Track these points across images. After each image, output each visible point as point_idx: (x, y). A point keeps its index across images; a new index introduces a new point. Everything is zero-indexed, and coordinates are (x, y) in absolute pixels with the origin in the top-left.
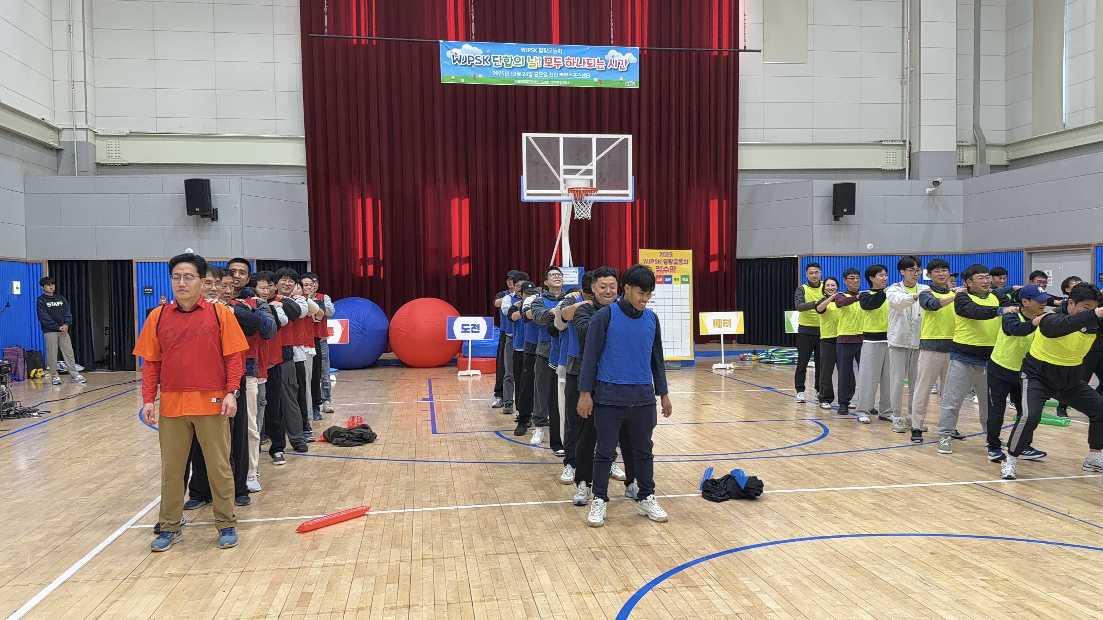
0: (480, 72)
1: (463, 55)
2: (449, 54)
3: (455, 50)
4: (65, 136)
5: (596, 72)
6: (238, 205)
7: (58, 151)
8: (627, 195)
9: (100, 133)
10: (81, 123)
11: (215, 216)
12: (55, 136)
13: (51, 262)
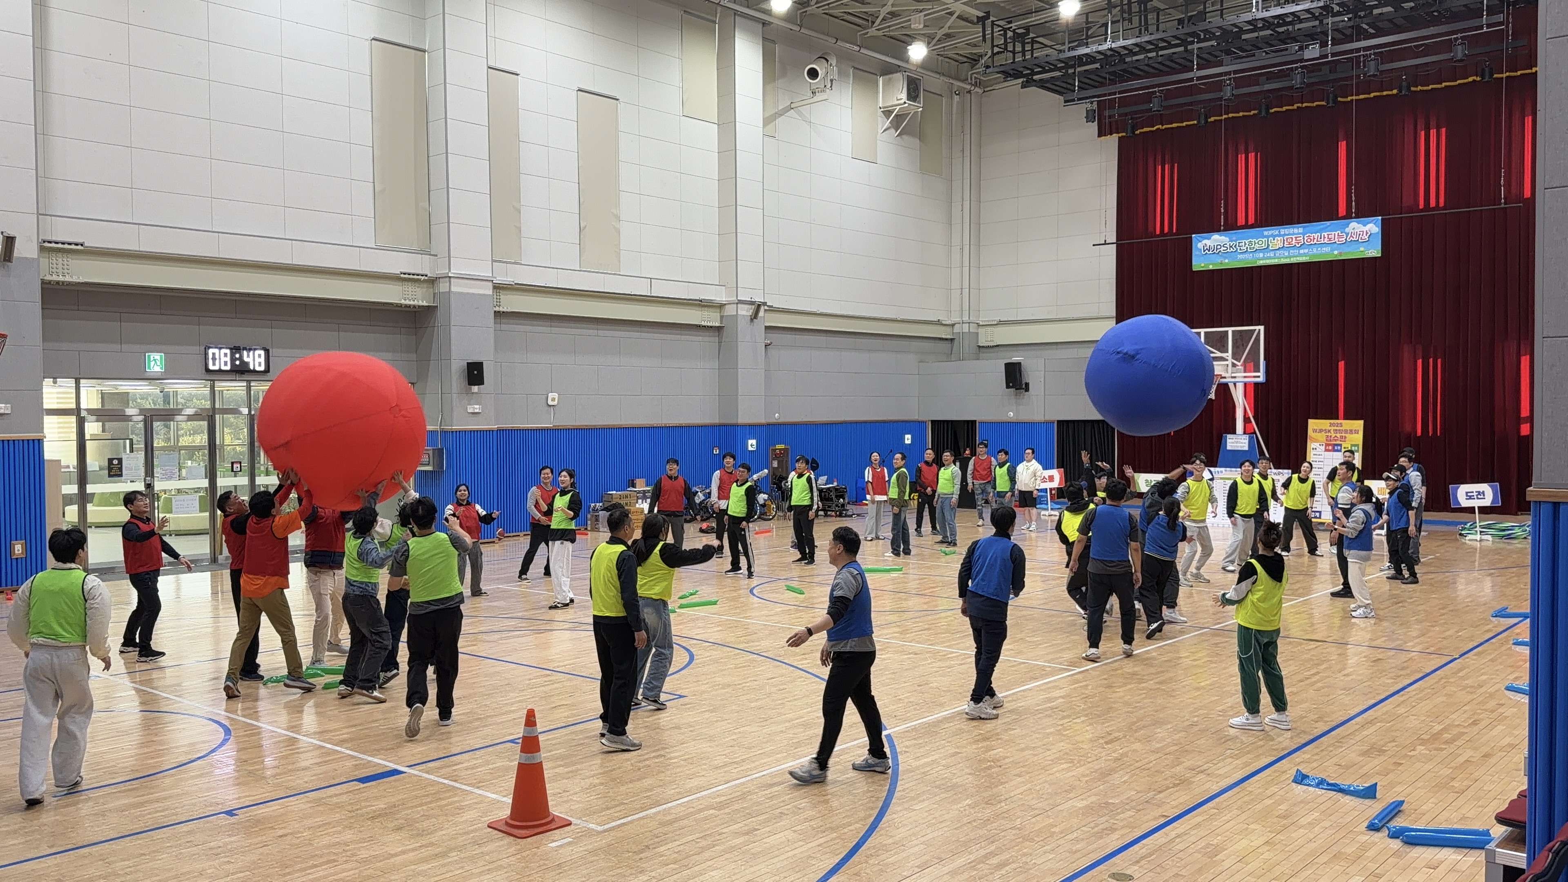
0: (1225, 258)
1: (1212, 245)
2: (1200, 245)
3: (1205, 242)
4: (957, 329)
5: (1335, 245)
6: (1042, 380)
7: (952, 340)
8: (1259, 377)
9: (981, 323)
10: (966, 319)
11: (1027, 389)
12: (949, 329)
13: (933, 422)
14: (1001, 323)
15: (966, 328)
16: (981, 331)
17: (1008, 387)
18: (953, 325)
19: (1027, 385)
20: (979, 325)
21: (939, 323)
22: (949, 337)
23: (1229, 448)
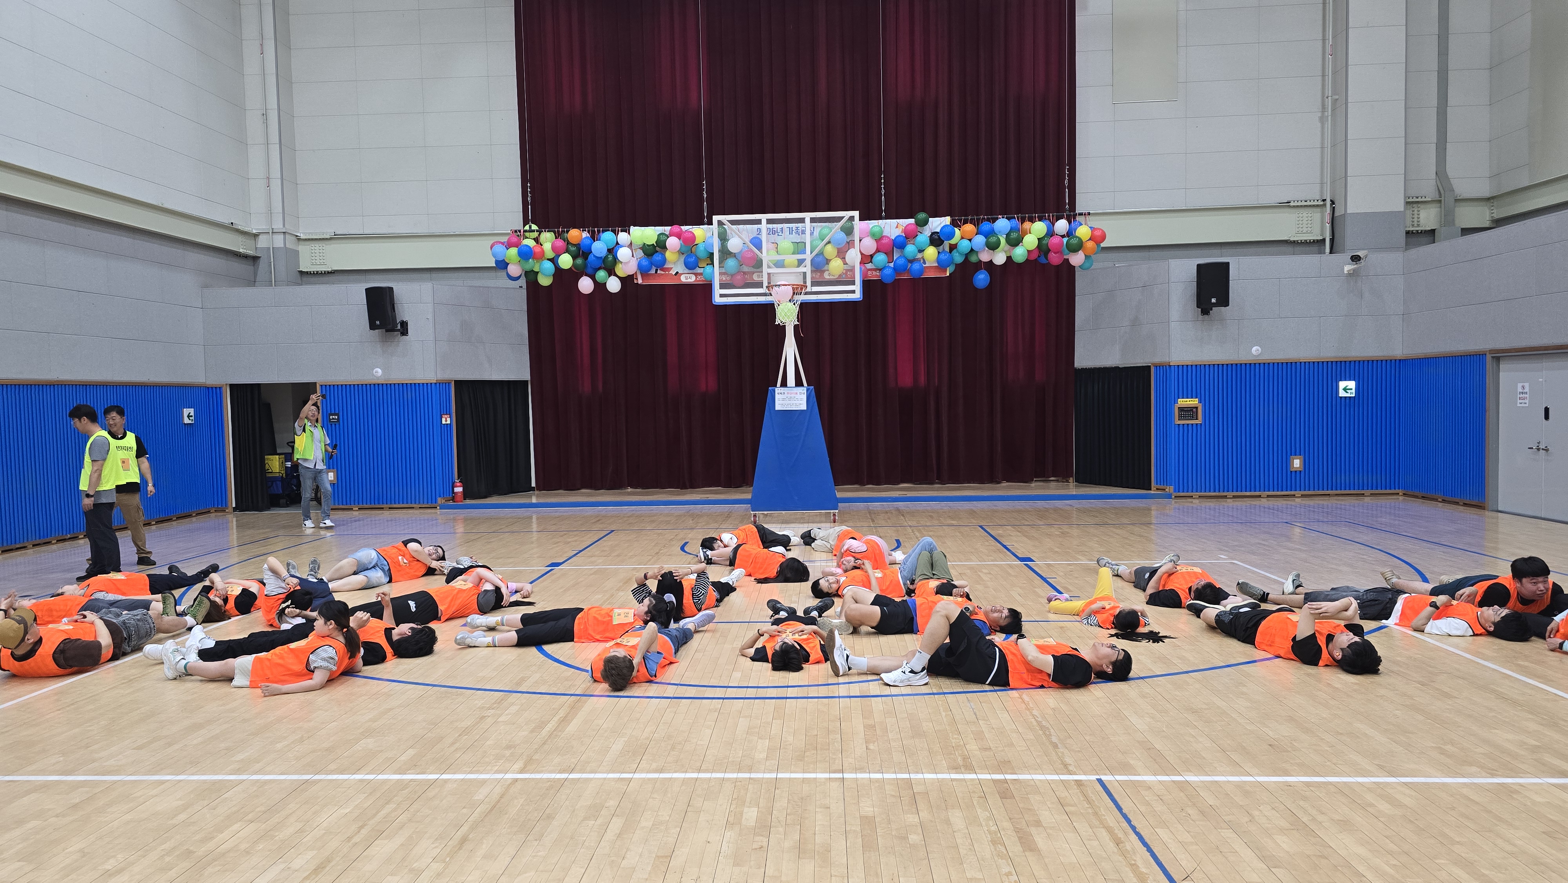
4: (263, 241)
6: (430, 316)
7: (255, 259)
8: (853, 292)
9: (303, 236)
10: (278, 226)
11: (404, 330)
12: (250, 242)
13: (232, 386)
14: (336, 238)
15: (279, 241)
16: (303, 249)
17: (373, 327)
18: (256, 236)
19: (404, 325)
20: (299, 239)
21: (231, 228)
22: (250, 252)
23: (778, 407)
